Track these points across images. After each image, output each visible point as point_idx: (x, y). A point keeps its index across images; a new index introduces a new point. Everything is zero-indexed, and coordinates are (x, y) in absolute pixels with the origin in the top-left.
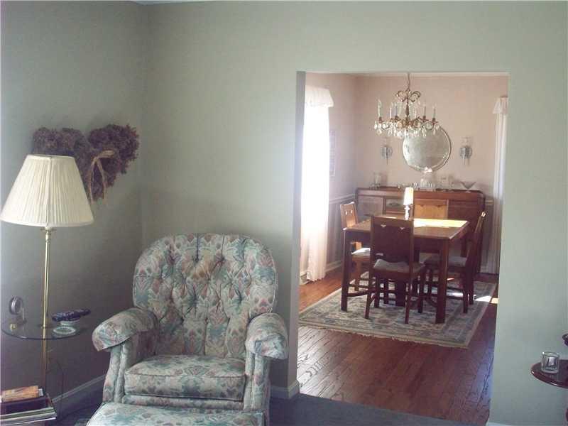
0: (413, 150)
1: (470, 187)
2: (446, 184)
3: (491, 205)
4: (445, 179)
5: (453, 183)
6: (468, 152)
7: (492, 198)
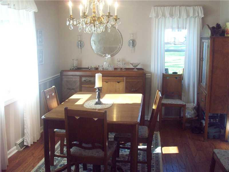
0: (98, 43)
1: (137, 66)
2: (121, 65)
3: (150, 77)
4: (119, 61)
5: (125, 64)
6: (133, 43)
7: (151, 73)
